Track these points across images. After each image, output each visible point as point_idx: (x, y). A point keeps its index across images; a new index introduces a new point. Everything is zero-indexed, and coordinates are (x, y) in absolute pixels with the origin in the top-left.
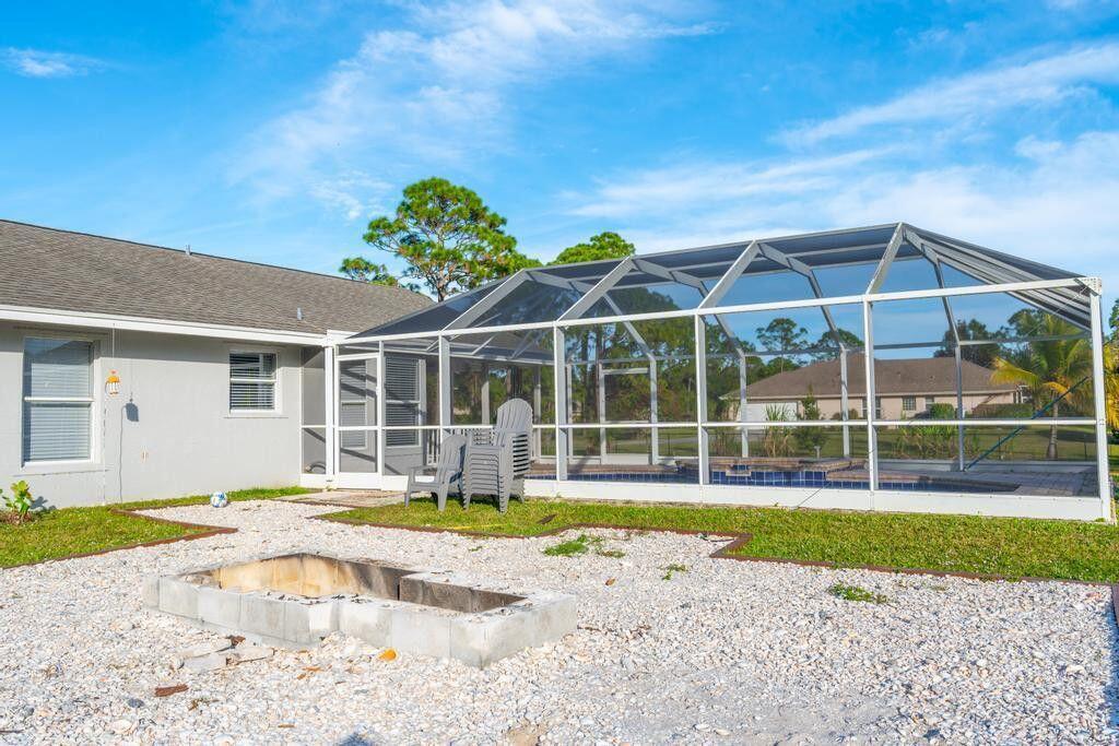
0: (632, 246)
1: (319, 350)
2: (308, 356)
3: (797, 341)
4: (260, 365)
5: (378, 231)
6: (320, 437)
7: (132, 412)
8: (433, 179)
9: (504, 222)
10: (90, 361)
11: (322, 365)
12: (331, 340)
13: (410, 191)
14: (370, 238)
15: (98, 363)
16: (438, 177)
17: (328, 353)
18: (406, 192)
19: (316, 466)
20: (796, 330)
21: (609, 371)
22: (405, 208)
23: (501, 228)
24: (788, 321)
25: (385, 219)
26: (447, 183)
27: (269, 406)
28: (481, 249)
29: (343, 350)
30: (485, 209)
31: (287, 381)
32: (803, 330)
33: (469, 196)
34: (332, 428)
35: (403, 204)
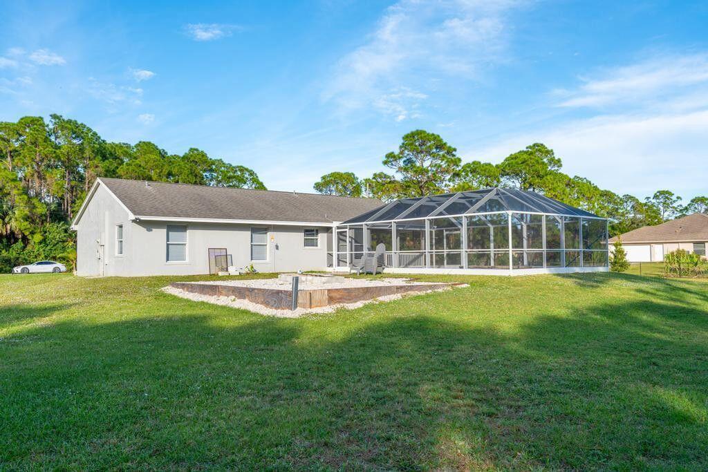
0: (552, 151)
1: (331, 228)
2: (328, 230)
3: (675, 205)
4: (315, 232)
5: (390, 159)
6: (331, 255)
7: (277, 247)
8: (417, 131)
9: (455, 150)
10: (266, 233)
11: (332, 233)
12: (335, 224)
13: (406, 137)
14: (385, 163)
15: (268, 233)
16: (420, 129)
17: (334, 229)
18: (403, 138)
19: (331, 265)
20: (674, 198)
21: (448, 232)
22: (404, 146)
23: (454, 153)
24: (668, 192)
25: (393, 153)
26: (425, 132)
27: (317, 246)
28: (440, 166)
29: (338, 228)
30: (445, 144)
31: (322, 238)
32: (678, 198)
33: (436, 138)
34: (335, 253)
35: (403, 144)
